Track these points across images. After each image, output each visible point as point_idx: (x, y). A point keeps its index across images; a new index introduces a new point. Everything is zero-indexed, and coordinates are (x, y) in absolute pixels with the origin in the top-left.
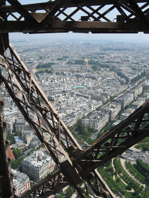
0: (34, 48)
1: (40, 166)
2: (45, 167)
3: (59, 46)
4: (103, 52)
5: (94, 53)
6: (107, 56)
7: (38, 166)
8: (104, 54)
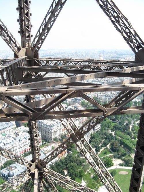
0: (52, 54)
1: (53, 124)
2: (58, 128)
3: (76, 53)
4: (118, 56)
5: (109, 57)
6: (122, 58)
7: (51, 124)
8: (119, 57)
